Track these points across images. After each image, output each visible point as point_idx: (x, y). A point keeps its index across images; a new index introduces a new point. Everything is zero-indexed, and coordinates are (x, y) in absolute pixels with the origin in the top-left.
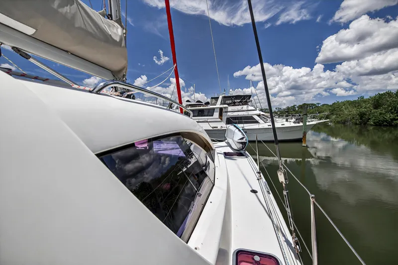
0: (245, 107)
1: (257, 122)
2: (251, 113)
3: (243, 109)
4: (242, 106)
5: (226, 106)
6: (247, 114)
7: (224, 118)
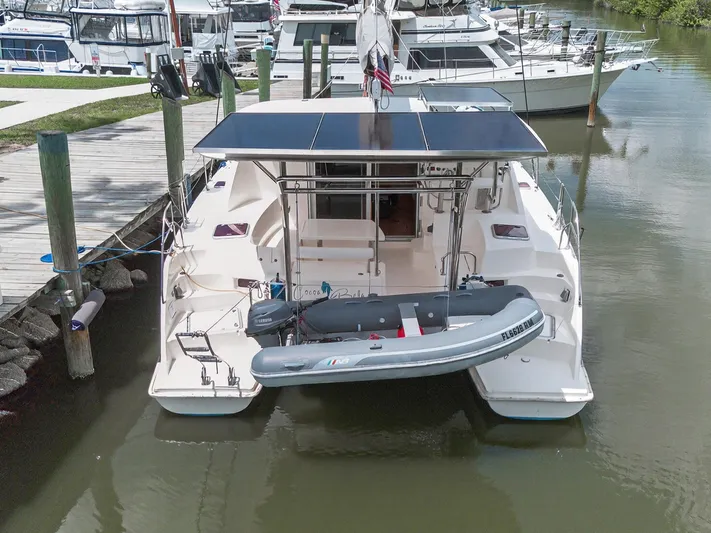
0: (462, 21)
1: (490, 64)
2: (474, 38)
3: (458, 26)
4: (453, 18)
5: (410, 14)
6: (465, 40)
7: (405, 50)
